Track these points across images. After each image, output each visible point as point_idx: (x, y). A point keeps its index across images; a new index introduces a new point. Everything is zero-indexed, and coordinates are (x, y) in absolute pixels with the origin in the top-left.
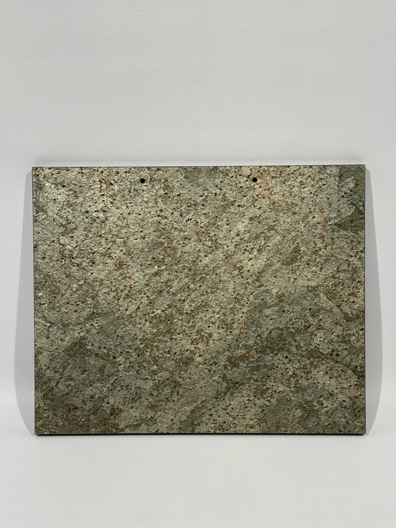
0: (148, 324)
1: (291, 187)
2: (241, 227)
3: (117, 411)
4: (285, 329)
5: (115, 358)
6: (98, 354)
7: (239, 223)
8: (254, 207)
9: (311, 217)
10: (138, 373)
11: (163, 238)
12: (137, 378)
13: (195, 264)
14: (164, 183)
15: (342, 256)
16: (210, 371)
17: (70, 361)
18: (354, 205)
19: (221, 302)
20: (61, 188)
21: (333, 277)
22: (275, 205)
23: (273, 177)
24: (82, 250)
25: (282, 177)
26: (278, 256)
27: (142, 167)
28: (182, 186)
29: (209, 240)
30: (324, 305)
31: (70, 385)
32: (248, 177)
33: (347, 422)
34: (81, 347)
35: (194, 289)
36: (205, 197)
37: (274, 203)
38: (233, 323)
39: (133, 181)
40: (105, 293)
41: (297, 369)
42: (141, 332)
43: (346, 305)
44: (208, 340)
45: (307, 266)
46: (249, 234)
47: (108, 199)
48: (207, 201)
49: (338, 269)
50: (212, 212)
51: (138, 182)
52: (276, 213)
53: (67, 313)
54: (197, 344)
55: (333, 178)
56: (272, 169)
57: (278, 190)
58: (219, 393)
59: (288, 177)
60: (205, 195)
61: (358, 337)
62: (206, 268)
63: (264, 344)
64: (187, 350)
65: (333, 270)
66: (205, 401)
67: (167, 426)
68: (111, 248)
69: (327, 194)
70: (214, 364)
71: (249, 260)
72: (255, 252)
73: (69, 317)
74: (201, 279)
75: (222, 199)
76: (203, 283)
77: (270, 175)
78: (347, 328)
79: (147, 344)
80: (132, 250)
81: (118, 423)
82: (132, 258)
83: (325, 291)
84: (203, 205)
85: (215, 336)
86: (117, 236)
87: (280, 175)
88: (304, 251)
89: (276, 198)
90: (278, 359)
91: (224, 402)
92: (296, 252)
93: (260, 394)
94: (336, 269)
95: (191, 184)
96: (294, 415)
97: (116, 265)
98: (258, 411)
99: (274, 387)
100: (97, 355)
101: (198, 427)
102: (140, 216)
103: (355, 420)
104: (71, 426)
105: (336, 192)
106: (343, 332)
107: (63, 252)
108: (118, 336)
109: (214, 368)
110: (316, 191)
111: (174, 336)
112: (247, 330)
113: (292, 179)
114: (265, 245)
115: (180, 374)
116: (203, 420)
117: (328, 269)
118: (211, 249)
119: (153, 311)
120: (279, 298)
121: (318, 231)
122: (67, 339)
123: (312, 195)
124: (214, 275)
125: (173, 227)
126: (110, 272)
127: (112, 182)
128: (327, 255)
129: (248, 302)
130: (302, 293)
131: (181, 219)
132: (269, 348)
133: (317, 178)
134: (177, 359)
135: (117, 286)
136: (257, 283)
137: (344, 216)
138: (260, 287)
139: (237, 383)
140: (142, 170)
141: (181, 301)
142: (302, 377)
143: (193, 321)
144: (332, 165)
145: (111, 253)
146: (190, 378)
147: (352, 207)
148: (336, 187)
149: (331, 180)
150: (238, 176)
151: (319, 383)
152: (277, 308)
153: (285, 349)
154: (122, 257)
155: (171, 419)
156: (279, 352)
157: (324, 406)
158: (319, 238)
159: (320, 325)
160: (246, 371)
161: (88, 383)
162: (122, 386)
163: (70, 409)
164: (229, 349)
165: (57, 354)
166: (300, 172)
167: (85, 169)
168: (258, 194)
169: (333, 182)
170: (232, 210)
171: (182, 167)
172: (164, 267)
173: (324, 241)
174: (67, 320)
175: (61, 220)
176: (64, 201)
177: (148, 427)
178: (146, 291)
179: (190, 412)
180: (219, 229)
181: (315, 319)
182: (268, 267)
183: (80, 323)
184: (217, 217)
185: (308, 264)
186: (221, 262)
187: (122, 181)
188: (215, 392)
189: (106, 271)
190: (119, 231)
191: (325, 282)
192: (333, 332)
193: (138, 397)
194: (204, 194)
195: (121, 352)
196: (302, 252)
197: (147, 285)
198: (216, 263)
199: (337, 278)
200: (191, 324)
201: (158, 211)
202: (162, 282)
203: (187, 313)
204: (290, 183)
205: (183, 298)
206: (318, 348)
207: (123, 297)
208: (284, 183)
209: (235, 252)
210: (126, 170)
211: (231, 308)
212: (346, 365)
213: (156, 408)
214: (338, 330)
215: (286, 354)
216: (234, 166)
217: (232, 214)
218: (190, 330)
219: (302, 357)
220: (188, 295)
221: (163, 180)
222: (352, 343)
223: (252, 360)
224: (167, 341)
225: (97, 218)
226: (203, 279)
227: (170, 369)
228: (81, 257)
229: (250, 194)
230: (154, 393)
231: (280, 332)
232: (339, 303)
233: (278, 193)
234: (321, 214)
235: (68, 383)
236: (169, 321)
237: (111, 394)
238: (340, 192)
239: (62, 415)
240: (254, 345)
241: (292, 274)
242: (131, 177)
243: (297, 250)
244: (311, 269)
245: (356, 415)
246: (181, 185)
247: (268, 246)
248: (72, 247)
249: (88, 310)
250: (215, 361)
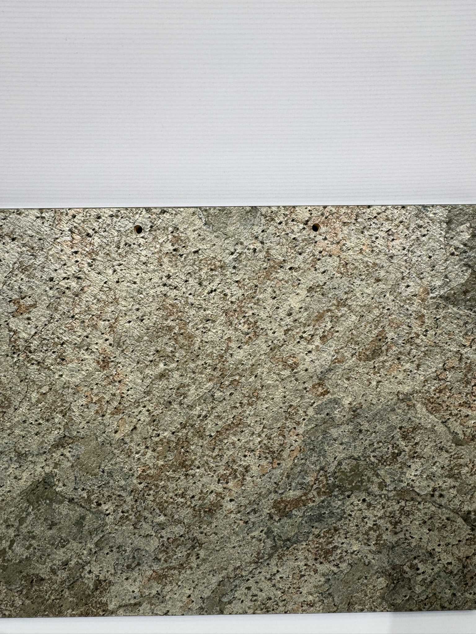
0: (150, 453)
1: (374, 239)
2: (294, 302)
3: (104, 584)
4: (362, 458)
5: (100, 505)
6: (73, 499)
7: (291, 296)
8: (316, 270)
9: (403, 286)
10: (135, 528)
11: (172, 320)
12: (135, 534)
13: (223, 360)
14: (172, 232)
15: (451, 346)
16: (246, 523)
17: (30, 510)
18: (469, 266)
19: (264, 419)
20: (10, 241)
21: (437, 378)
22: (348, 267)
23: (345, 224)
24: (45, 339)
25: (359, 223)
26: (353, 346)
27: (137, 208)
28: (201, 237)
29: (244, 323)
30: (422, 421)
31: (31, 545)
32: (306, 223)
33: (454, 595)
34: (46, 488)
35: (222, 399)
36: (238, 255)
37: (347, 264)
38: (282, 450)
39: (122, 229)
40: (82, 405)
41: (380, 518)
42: (139, 466)
43: (455, 420)
44: (244, 476)
45: (396, 361)
46: (308, 313)
47: (85, 259)
48: (240, 261)
49: (444, 365)
50: (249, 279)
51: (131, 232)
52: (349, 279)
53: (23, 437)
54: (227, 483)
55: (438, 225)
56: (343, 210)
57: (352, 244)
58: (261, 555)
59: (369, 223)
60: (237, 251)
61: (472, 469)
62: (239, 366)
63: (330, 482)
64: (212, 492)
65: (436, 368)
66: (239, 567)
67: (182, 605)
68: (90, 336)
69: (427, 250)
70: (252, 513)
71: (306, 354)
72: (317, 342)
73: (26, 443)
74: (232, 383)
75: (265, 258)
76: (236, 390)
77: (341, 219)
78: (456, 456)
79: (148, 483)
80: (123, 338)
81: (107, 601)
82: (123, 351)
83: (423, 400)
84: (234, 267)
85: (254, 469)
86: (99, 317)
87: (356, 220)
88: (392, 339)
89: (350, 255)
90: (352, 504)
91: (268, 568)
92: (380, 340)
93: (323, 556)
94: (441, 365)
95: (215, 234)
96: (374, 586)
97: (98, 362)
98: (320, 581)
99: (345, 545)
100: (71, 500)
101: (229, 606)
102: (135, 286)
103: (465, 591)
104: (35, 606)
105: (442, 246)
106: (450, 461)
107: (15, 343)
108: (103, 472)
109: (252, 518)
110: (411, 246)
111: (191, 471)
112: (303, 461)
113: (374, 225)
114: (332, 330)
115: (200, 528)
116: (236, 595)
117: (428, 366)
118: (247, 337)
119: (158, 432)
120: (354, 411)
121: (414, 308)
122: (25, 477)
123: (405, 252)
124: (253, 377)
125: (187, 303)
126: (90, 375)
127: (91, 232)
128: (428, 344)
129: (306, 417)
130: (389, 403)
131: (200, 290)
132: (338, 487)
133: (413, 226)
134: (195, 506)
135: (101, 395)
136: (320, 389)
137: (454, 284)
138: (324, 395)
139: (288, 540)
140: (137, 213)
141: (201, 418)
142: (387, 529)
143: (220, 448)
144: (437, 205)
145: (89, 344)
146: (216, 534)
147: (467, 270)
148: (442, 239)
149: (435, 228)
150: (289, 221)
151: (412, 538)
152: (350, 427)
153: (363, 488)
154: (108, 350)
155: (188, 595)
156: (352, 493)
157: (419, 572)
158: (416, 319)
159: (416, 453)
160: (303, 522)
161: (58, 544)
162: (112, 547)
163: (32, 582)
164: (277, 489)
165: (9, 499)
166: (387, 216)
167: (47, 212)
168: (322, 249)
169: (437, 231)
170: (281, 275)
171: (200, 208)
172: (174, 365)
173: (424, 322)
174: (23, 448)
175: (10, 293)
176: (15, 263)
177: (153, 607)
178: (146, 403)
179: (217, 584)
180: (260, 305)
181: (408, 442)
182: (337, 364)
183: (45, 452)
184: (256, 286)
185: (399, 359)
186: (263, 357)
187: (105, 231)
188: (255, 554)
189: (83, 373)
190: (102, 309)
191: (425, 386)
192: (436, 462)
193: (136, 562)
194: (235, 250)
195: (109, 496)
196: (389, 340)
197: (147, 393)
198: (256, 358)
199: (443, 379)
200: (216, 452)
201: (164, 277)
202: (171, 389)
203: (211, 436)
204: (371, 232)
205: (204, 413)
206: (412, 487)
207: (109, 411)
208: (362, 232)
209: (285, 341)
210: (111, 213)
211: (279, 428)
212: (454, 511)
213: (164, 579)
214: (443, 459)
215: (363, 495)
216: (284, 207)
217: (280, 281)
218: (216, 462)
219: (387, 500)
220: (212, 408)
221: (171, 229)
222: (463, 477)
223: (311, 505)
224: (179, 478)
225: (68, 288)
226: (236, 383)
227: (186, 521)
228: (43, 351)
229: (309, 250)
230: (160, 556)
231: (354, 462)
232: (445, 418)
233: (353, 248)
234: (419, 282)
235: (28, 543)
236: (182, 447)
237: (94, 558)
238: (448, 247)
239: (21, 591)
240: (315, 484)
241: (374, 374)
242: (119, 224)
243: (381, 338)
244: (402, 365)
245: (466, 584)
246: (199, 235)
247: (338, 332)
248: (30, 334)
249: (56, 432)
250: (255, 509)
